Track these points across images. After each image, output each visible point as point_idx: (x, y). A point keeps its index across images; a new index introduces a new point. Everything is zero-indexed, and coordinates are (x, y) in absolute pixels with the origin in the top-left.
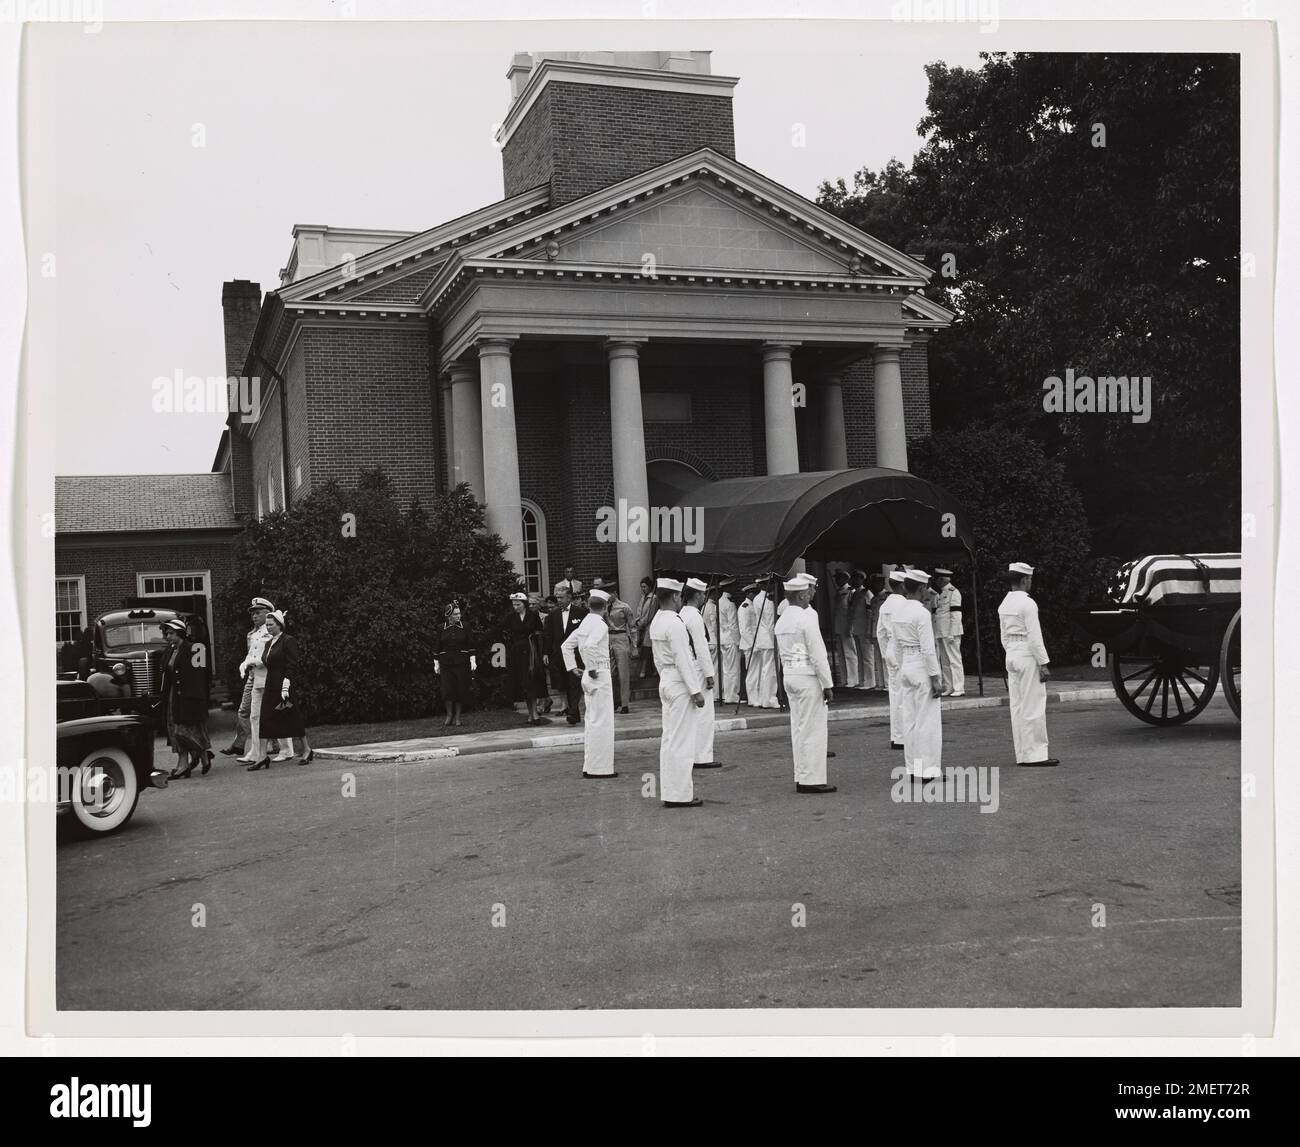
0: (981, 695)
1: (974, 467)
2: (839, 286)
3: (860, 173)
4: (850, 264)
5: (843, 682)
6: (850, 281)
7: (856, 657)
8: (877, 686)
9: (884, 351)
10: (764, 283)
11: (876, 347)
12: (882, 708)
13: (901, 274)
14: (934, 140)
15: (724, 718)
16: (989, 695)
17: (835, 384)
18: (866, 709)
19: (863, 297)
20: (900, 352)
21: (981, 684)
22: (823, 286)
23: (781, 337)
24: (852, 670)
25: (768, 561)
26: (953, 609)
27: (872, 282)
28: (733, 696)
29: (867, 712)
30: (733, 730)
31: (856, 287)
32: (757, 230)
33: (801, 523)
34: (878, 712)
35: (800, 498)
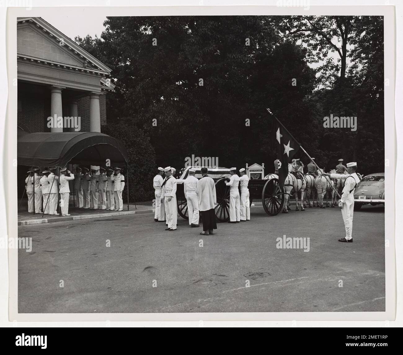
0: (128, 210)
1: (123, 136)
2: (80, 70)
3: (77, 37)
4: (84, 63)
5: (78, 206)
6: (84, 69)
7: (83, 197)
8: (91, 207)
9: (94, 94)
10: (53, 64)
11: (91, 93)
12: (97, 215)
13: (101, 69)
14: (107, 29)
15: (38, 219)
16: (131, 210)
17: (75, 104)
18: (91, 215)
19: (88, 75)
20: (100, 95)
21: (128, 207)
22: (74, 69)
23: (58, 85)
24: (81, 201)
25: (57, 162)
26: (122, 181)
27: (91, 70)
28: (39, 211)
29: (91, 216)
30: (42, 223)
31: (85, 71)
32: (51, 46)
33: (70, 149)
34: (95, 216)
35: (70, 141)
